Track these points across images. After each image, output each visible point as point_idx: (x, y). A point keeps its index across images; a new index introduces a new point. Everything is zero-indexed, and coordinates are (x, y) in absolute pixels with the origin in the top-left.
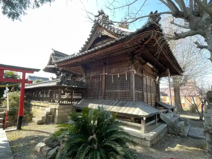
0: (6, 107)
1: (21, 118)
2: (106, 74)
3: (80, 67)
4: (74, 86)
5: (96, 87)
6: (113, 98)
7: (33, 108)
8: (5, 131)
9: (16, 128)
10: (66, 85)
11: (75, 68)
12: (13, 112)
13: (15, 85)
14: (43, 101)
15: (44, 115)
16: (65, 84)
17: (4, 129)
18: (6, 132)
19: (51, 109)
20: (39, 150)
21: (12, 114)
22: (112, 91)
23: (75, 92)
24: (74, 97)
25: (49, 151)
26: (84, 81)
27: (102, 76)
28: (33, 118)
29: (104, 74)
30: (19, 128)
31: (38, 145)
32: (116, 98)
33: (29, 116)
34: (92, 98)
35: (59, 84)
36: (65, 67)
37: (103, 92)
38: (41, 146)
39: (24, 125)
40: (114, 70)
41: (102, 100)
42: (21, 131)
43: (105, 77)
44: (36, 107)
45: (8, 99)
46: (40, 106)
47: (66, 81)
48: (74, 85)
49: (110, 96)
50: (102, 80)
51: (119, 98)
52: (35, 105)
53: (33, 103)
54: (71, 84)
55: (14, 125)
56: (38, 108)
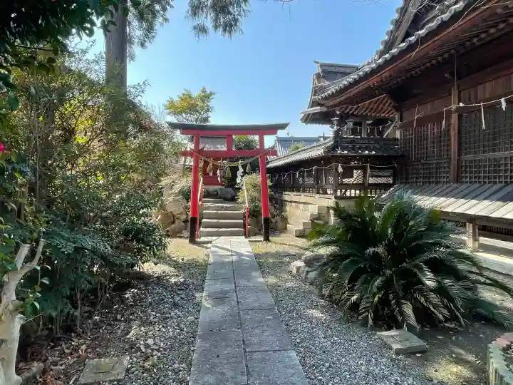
0: (244, 202)
1: (267, 220)
2: (461, 105)
3: (384, 98)
4: (367, 152)
5: (432, 148)
6: (485, 177)
7: (288, 208)
8: (247, 240)
9: (262, 239)
10: (346, 152)
11: (370, 103)
12: (254, 211)
13: (250, 160)
14: (304, 191)
15: (307, 220)
16: (343, 149)
17: (246, 237)
18: (250, 241)
19: (320, 208)
20: (294, 271)
21: (254, 214)
22: (481, 156)
23: (371, 168)
24: (372, 181)
25: (308, 272)
26: (398, 135)
27: (449, 113)
28: (288, 225)
29: (454, 107)
30: (267, 239)
31: (293, 264)
32: (495, 177)
33: (282, 221)
34: (421, 180)
35: (329, 151)
36: (345, 106)
37: (454, 162)
38: (298, 265)
39: (275, 235)
40: (487, 89)
41: (448, 185)
42: (269, 244)
43: (460, 117)
44: (293, 204)
45: (244, 187)
46: (300, 203)
47: (348, 142)
48: (366, 149)
49: (476, 172)
50: (448, 125)
51: (506, 177)
52: (291, 202)
53: (289, 196)
54: (359, 149)
55: (260, 234)
56: (297, 207)
